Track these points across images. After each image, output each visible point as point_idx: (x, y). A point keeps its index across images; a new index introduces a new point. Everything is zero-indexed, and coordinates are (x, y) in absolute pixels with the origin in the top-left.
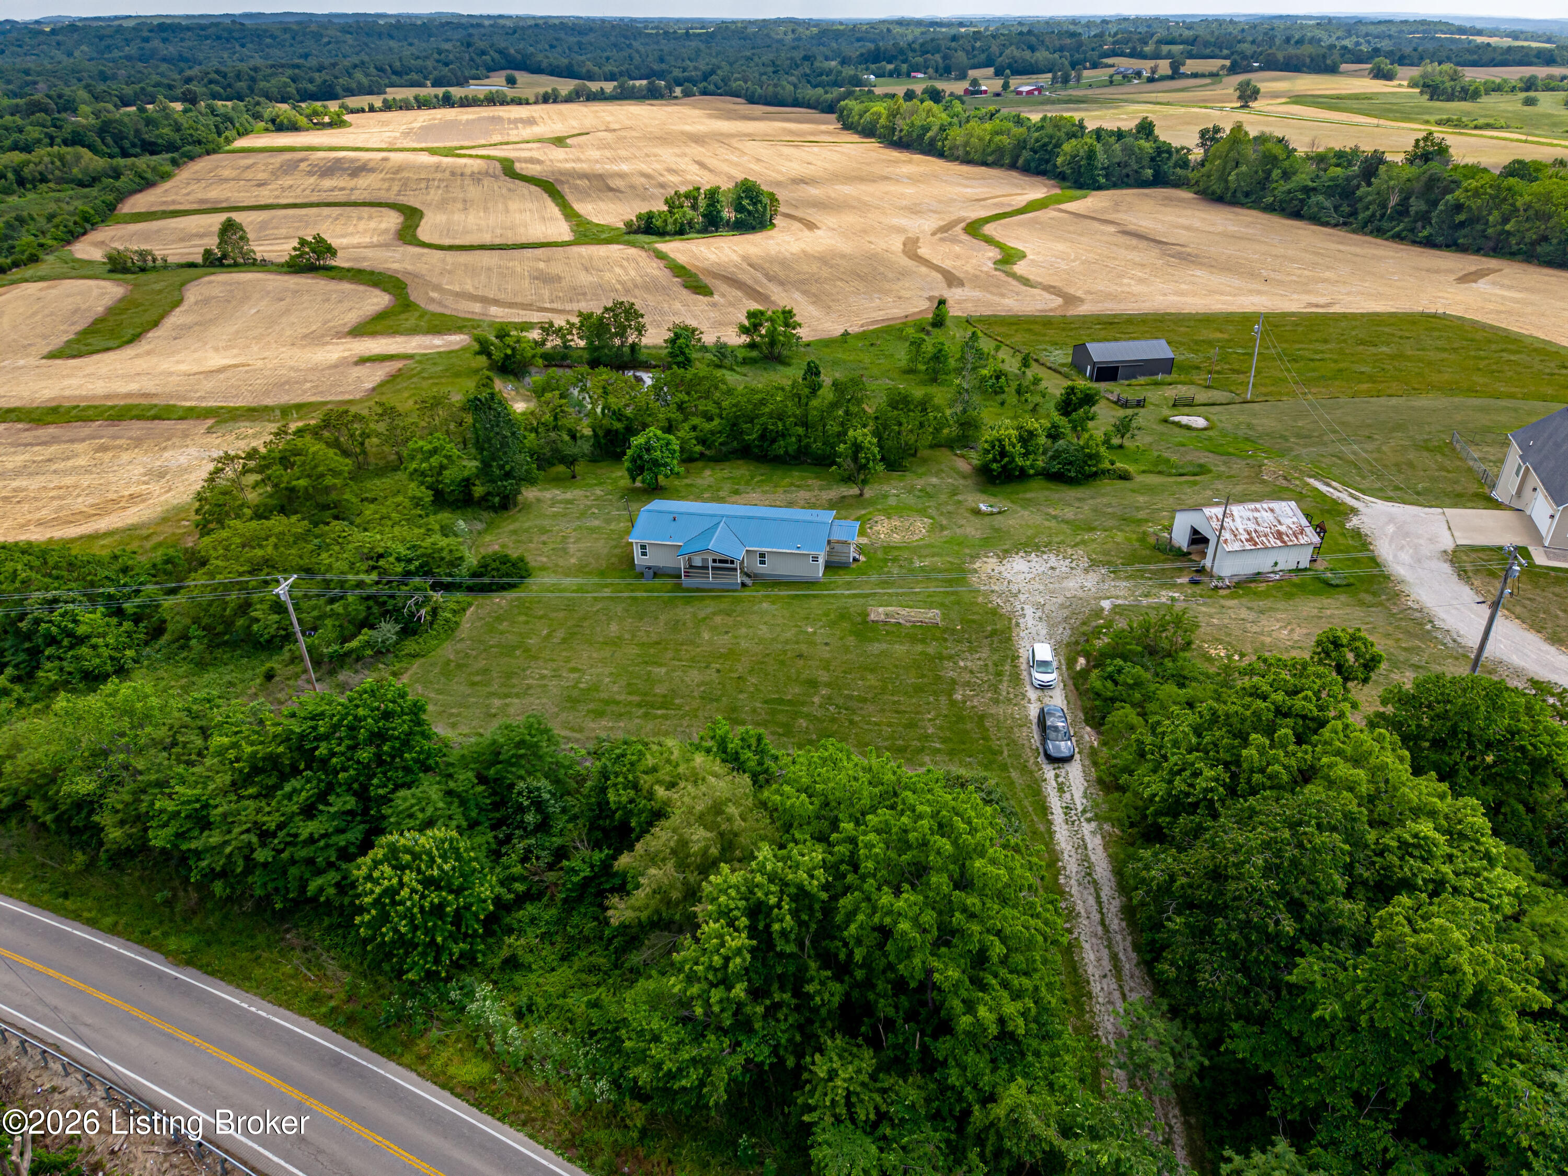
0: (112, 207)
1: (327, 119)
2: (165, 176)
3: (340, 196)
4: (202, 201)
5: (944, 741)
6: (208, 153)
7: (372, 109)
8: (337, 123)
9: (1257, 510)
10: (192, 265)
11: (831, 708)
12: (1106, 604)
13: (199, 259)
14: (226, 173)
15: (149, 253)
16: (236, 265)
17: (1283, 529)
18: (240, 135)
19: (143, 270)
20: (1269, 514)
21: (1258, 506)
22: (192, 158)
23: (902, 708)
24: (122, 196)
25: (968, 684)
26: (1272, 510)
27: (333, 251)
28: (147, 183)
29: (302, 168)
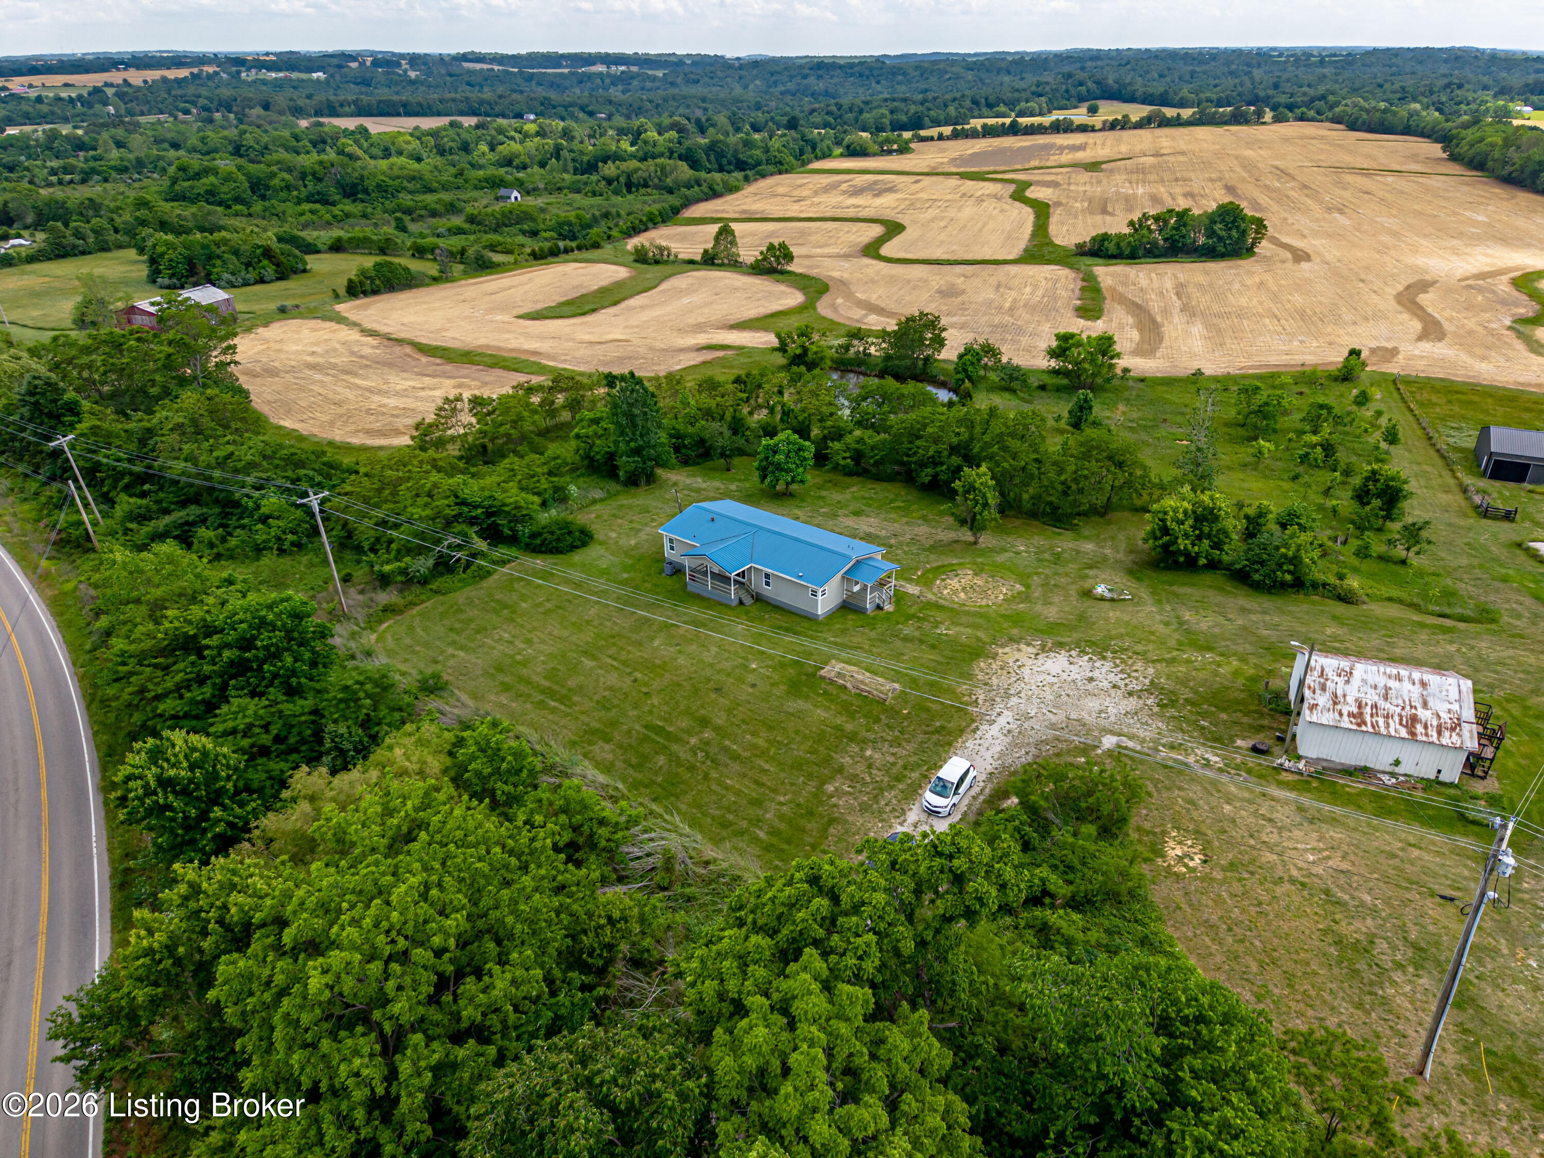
0: (676, 211)
1: (895, 147)
2: (732, 189)
3: (851, 213)
4: (744, 212)
5: (774, 832)
6: (780, 173)
7: (941, 137)
8: (904, 150)
9: (1398, 678)
10: (692, 262)
11: (700, 755)
12: (1109, 742)
13: (698, 258)
14: (781, 190)
15: (668, 249)
16: (722, 265)
17: (1423, 714)
18: (817, 158)
19: (657, 262)
20: (1416, 690)
21: (1404, 673)
22: (764, 176)
23: (764, 779)
24: (688, 203)
25: (854, 778)
26: (1424, 684)
27: (789, 257)
28: (714, 194)
29: (844, 187)
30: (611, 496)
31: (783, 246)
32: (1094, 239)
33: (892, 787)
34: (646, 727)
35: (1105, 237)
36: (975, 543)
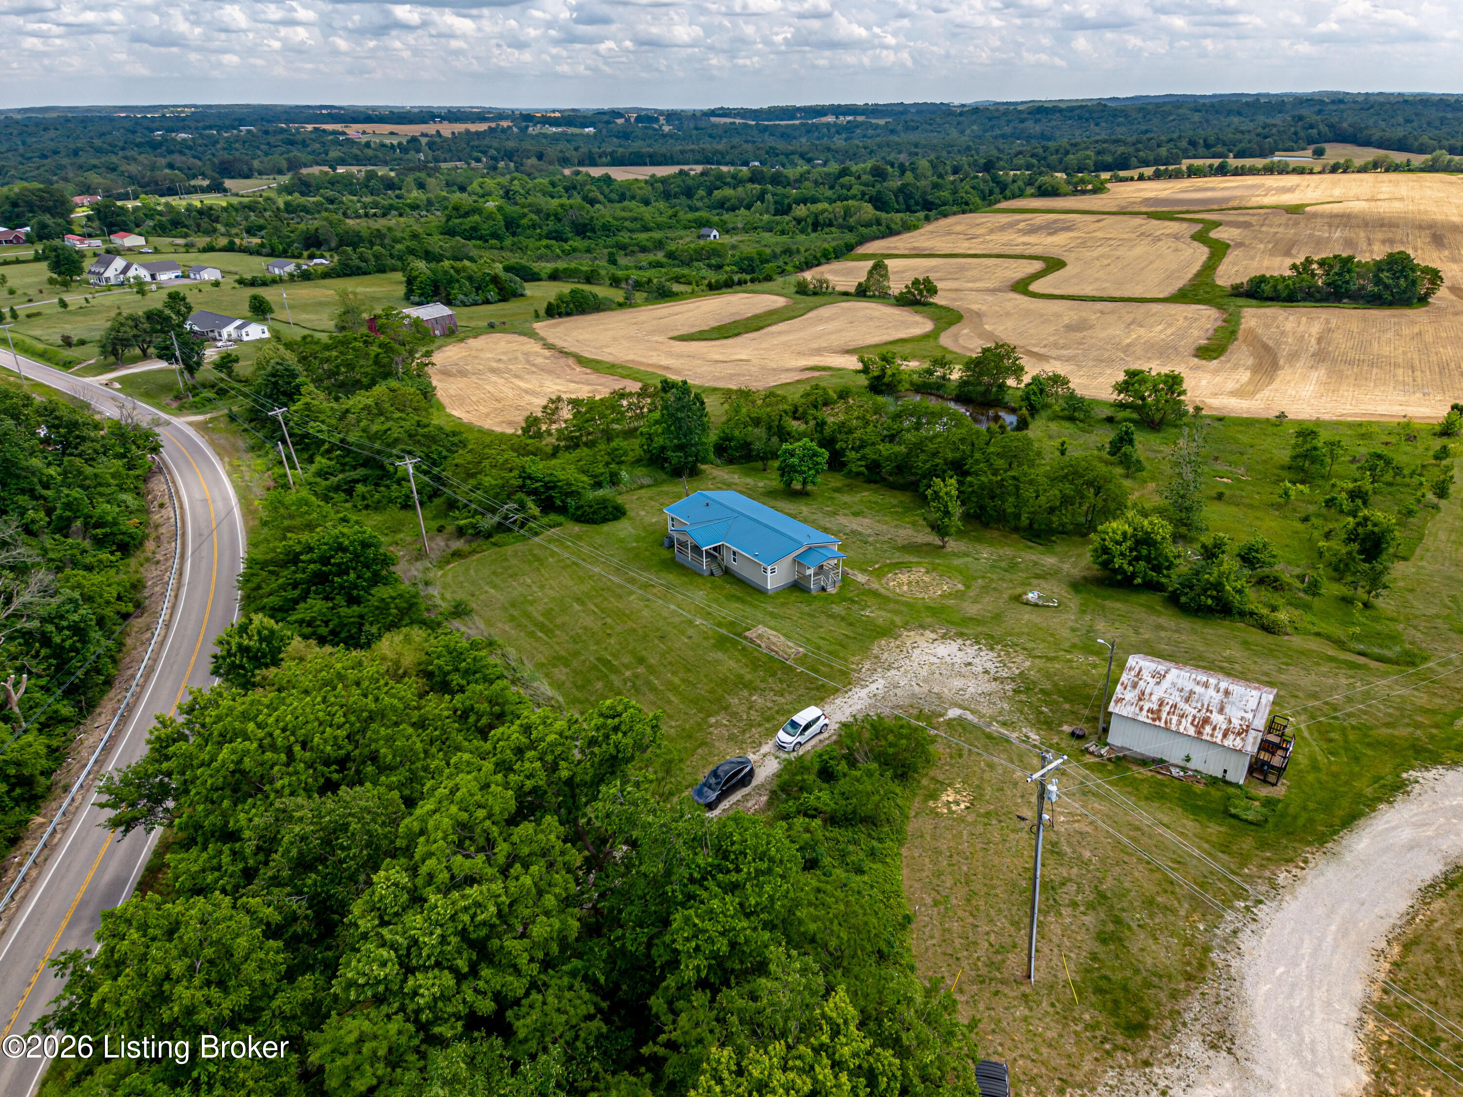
0: (850, 248)
1: (1090, 187)
2: (908, 228)
3: (1018, 250)
4: (914, 248)
6: (964, 212)
7: (1141, 178)
8: (1099, 189)
10: (846, 294)
12: (954, 713)
13: (852, 290)
14: (958, 228)
15: (827, 281)
16: (874, 296)
18: (1006, 198)
22: (945, 216)
24: (863, 240)
26: (1225, 692)
27: (933, 291)
28: (891, 232)
29: (1021, 226)
30: (657, 483)
31: (927, 281)
32: (1251, 280)
33: (760, 725)
34: (598, 659)
35: (1262, 279)
36: (943, 547)
